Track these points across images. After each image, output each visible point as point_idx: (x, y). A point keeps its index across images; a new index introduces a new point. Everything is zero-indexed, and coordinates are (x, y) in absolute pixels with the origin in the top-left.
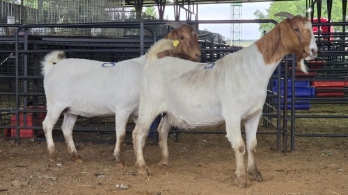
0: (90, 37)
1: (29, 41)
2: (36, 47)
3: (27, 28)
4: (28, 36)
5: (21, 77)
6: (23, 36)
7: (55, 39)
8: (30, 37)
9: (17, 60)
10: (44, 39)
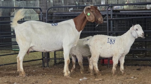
0: (146, 10)
1: (113, 13)
2: (116, 16)
3: (112, 6)
4: (113, 10)
5: (110, 32)
6: (110, 11)
7: (127, 12)
8: (114, 11)
9: (108, 23)
10: (121, 12)
